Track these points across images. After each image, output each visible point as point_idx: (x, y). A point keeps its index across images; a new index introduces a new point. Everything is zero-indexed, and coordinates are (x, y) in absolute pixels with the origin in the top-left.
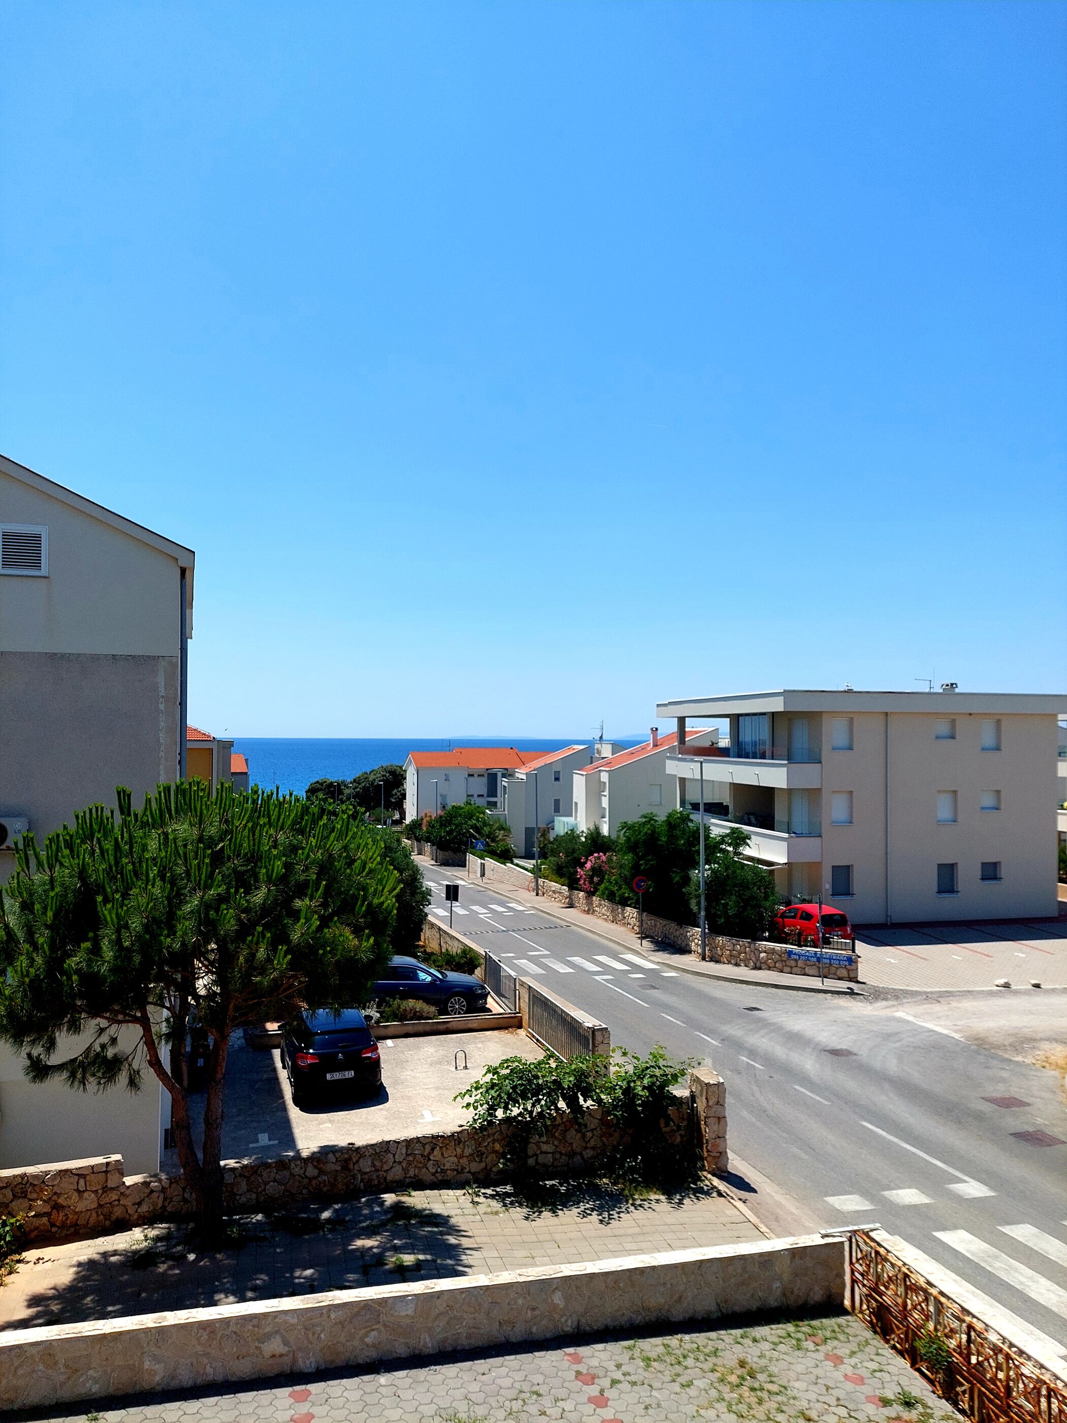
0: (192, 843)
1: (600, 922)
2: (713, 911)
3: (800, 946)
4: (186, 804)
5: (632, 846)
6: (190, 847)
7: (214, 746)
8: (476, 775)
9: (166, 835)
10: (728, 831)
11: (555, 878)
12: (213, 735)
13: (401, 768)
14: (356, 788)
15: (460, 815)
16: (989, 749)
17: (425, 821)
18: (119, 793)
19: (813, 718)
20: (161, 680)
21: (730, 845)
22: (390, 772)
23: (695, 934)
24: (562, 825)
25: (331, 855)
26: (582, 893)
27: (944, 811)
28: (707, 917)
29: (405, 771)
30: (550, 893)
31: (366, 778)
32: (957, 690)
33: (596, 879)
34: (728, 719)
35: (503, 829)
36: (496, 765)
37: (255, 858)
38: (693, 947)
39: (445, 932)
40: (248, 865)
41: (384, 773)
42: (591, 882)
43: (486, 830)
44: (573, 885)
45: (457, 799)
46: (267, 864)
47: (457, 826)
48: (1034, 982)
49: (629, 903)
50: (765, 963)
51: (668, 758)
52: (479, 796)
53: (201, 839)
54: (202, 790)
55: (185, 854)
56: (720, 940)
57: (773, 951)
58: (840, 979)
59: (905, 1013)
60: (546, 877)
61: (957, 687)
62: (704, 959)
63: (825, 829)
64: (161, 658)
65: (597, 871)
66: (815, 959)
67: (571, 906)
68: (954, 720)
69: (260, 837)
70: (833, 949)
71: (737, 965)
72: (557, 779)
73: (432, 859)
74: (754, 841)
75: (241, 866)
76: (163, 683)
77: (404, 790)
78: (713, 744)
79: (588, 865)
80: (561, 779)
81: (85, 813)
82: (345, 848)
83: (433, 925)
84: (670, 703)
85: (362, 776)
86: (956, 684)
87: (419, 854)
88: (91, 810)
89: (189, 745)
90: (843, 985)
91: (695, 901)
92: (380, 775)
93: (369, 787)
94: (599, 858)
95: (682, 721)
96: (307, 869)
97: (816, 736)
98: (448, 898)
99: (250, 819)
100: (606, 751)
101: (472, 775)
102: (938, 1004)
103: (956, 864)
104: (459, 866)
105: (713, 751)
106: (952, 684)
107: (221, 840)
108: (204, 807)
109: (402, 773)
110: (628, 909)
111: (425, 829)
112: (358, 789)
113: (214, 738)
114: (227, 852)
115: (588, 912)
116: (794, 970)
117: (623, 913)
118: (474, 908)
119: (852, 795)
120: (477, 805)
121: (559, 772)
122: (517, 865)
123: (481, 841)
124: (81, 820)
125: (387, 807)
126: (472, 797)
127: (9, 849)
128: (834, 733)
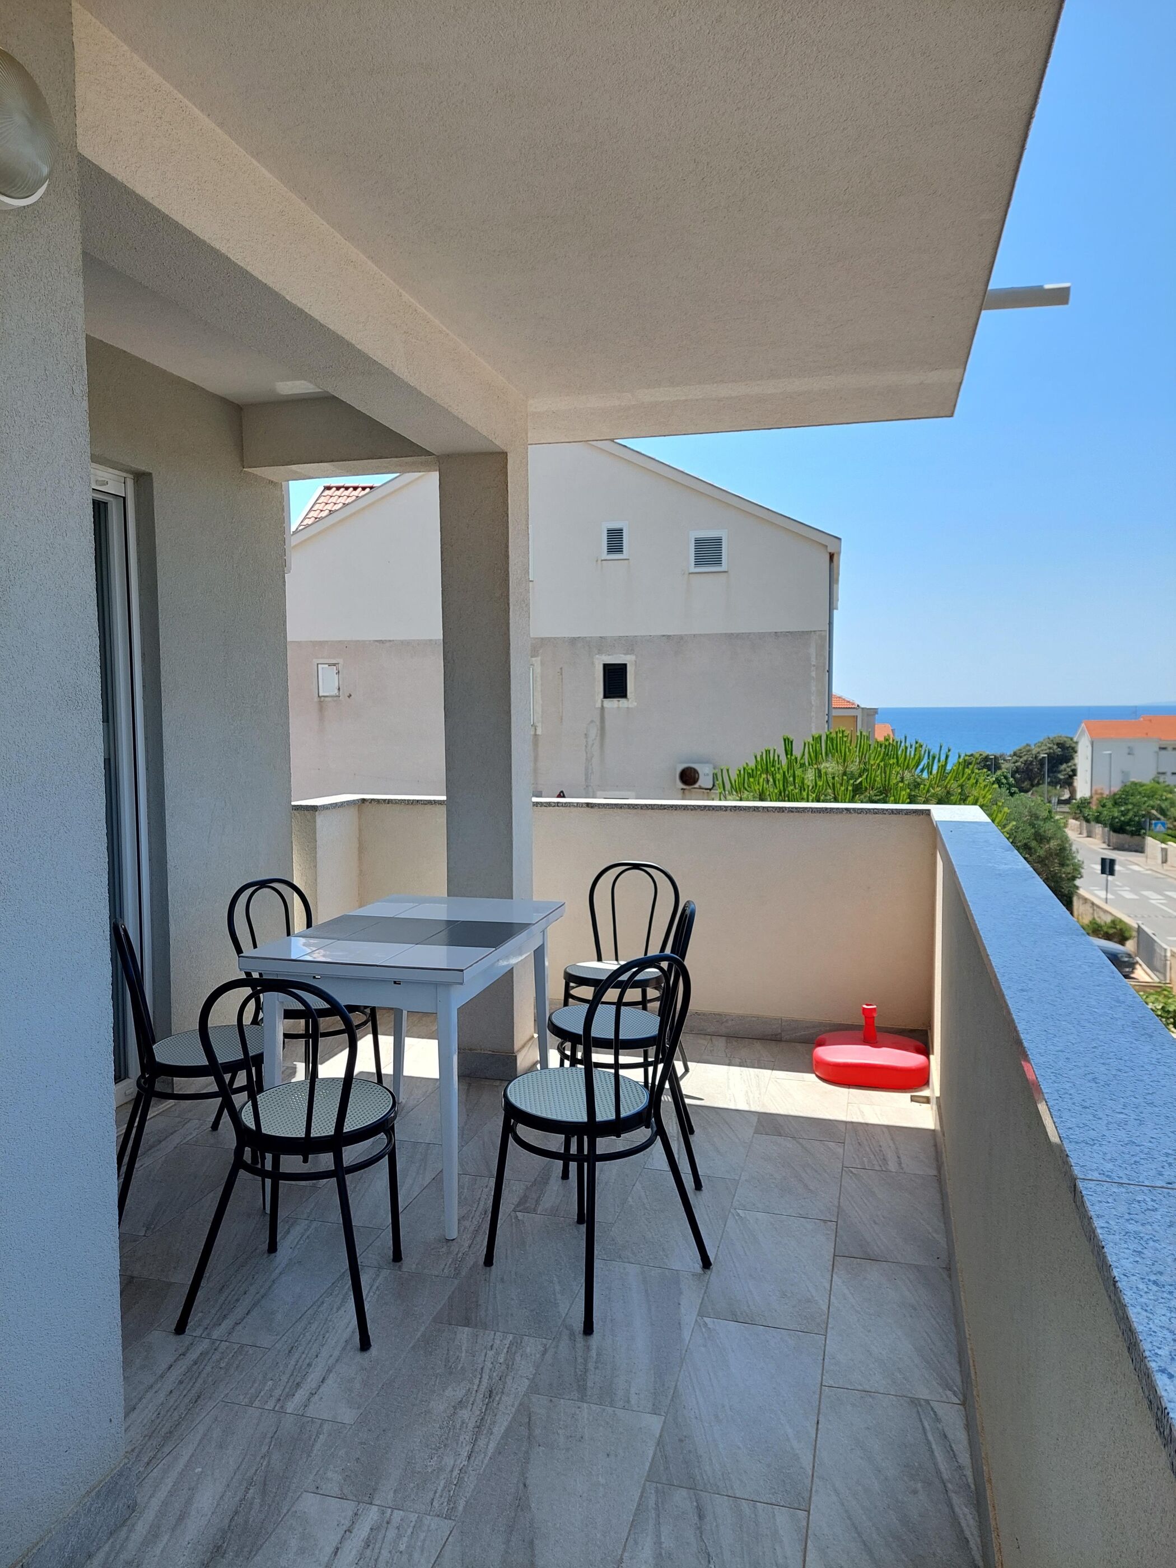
0: (838, 776)
4: (833, 749)
6: (836, 778)
7: (858, 713)
8: (1170, 748)
9: (820, 771)
12: (857, 702)
13: (1072, 739)
14: (1017, 761)
15: (1140, 793)
17: (1095, 799)
18: (785, 740)
20: (813, 651)
22: (1058, 744)
29: (1077, 743)
31: (1029, 751)
39: (1099, 907)
40: (881, 795)
41: (1051, 745)
45: (1142, 775)
46: (895, 794)
47: (1134, 805)
52: (1172, 774)
53: (845, 773)
54: (846, 736)
55: (833, 784)
64: (813, 633)
69: (890, 774)
73: (1104, 842)
75: (876, 796)
76: (814, 654)
77: (1075, 765)
81: (762, 753)
83: (1086, 900)
85: (1024, 748)
87: (1088, 836)
88: (765, 752)
89: (835, 713)
92: (1045, 748)
93: (1032, 762)
98: (1103, 872)
99: (883, 760)
101: (1164, 749)
104: (1136, 851)
108: (847, 750)
109: (1073, 745)
111: (1094, 807)
112: (1019, 764)
113: (858, 706)
114: (864, 784)
118: (1145, 893)
120: (1167, 783)
123: (1163, 824)
124: (759, 759)
125: (1053, 783)
126: (1164, 773)
127: (701, 788)
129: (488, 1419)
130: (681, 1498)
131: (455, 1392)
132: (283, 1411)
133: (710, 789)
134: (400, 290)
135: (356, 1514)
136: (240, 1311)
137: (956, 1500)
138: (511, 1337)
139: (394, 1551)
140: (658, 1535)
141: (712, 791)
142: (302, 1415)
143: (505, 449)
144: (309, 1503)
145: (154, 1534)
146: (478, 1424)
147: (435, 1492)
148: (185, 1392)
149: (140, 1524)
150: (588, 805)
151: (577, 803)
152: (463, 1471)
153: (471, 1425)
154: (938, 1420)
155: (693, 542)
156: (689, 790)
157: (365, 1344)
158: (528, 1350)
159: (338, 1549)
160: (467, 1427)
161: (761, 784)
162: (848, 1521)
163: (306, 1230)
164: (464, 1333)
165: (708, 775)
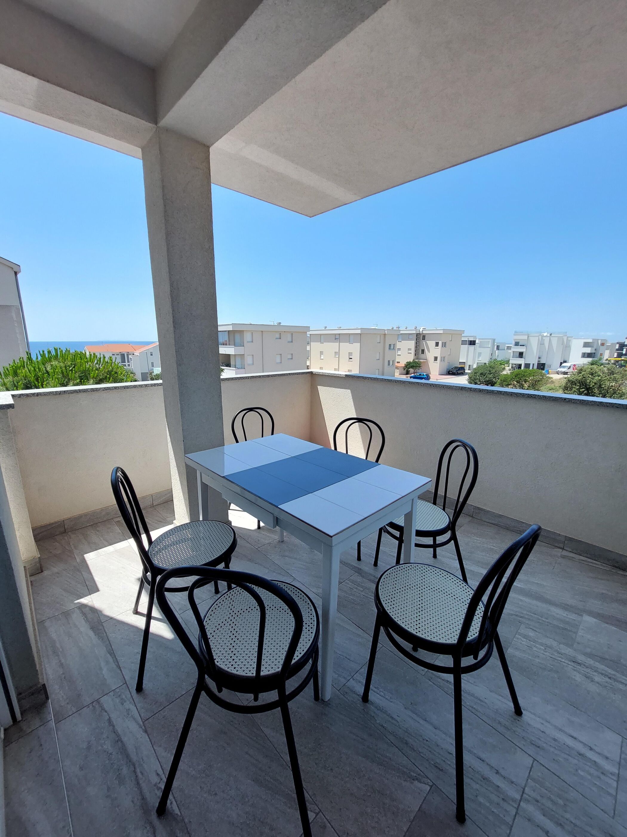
16: (290, 342)
19: (241, 332)
27: (278, 360)
35: (132, 373)
36: (124, 351)
63: (246, 366)
64: (12, 306)
68: (280, 333)
72: (151, 355)
74: (225, 371)
76: (15, 316)
80: (153, 355)
86: (281, 323)
97: (242, 338)
101: (114, 355)
119: (253, 356)
121: (152, 352)
128: (247, 337)
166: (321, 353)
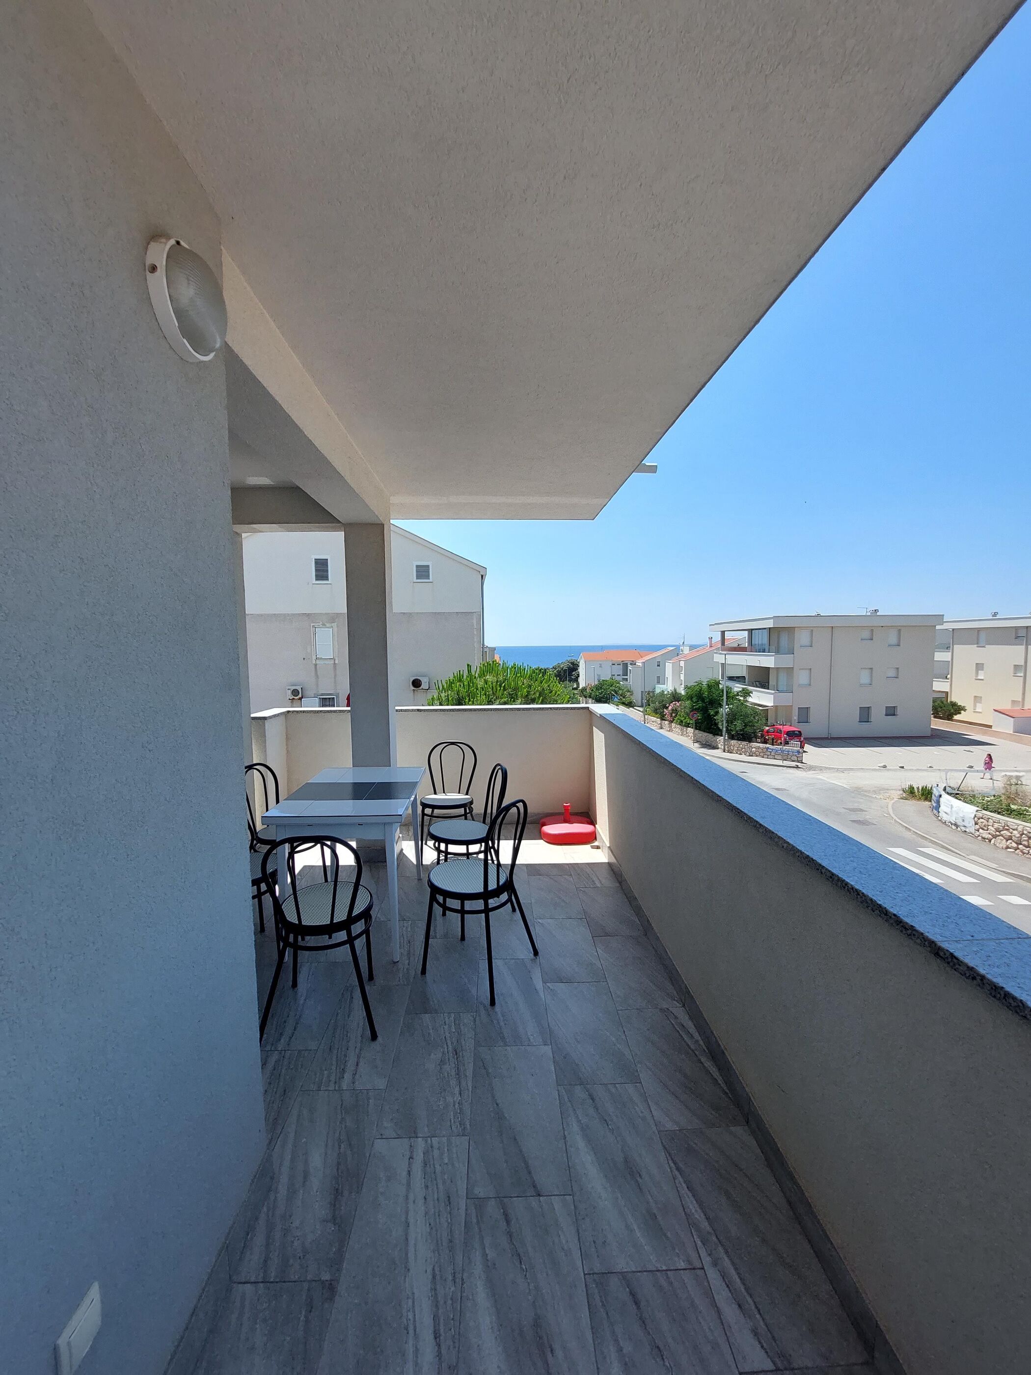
1: (675, 735)
2: (729, 728)
3: (773, 745)
5: (690, 697)
8: (616, 664)
10: (741, 689)
11: (654, 714)
13: (577, 660)
15: (607, 684)
16: (894, 646)
17: (588, 687)
18: (466, 666)
19: (790, 630)
20: (476, 622)
21: (741, 696)
22: (572, 663)
23: (720, 739)
24: (659, 689)
25: (543, 689)
26: (666, 722)
27: (865, 678)
28: (727, 730)
29: (579, 662)
30: (651, 722)
31: (559, 666)
32: (878, 614)
33: (674, 715)
34: (747, 632)
35: (629, 691)
36: (627, 659)
37: (516, 689)
38: (720, 746)
41: (569, 663)
42: (671, 716)
43: (620, 692)
44: (663, 718)
45: (606, 676)
47: (605, 689)
48: (900, 765)
49: (689, 726)
50: (754, 753)
51: (716, 653)
52: (618, 675)
56: (733, 742)
57: (759, 747)
58: (793, 761)
59: (823, 776)
60: (649, 715)
61: (878, 611)
62: (724, 751)
63: (795, 688)
64: (475, 613)
65: (675, 711)
66: (780, 752)
67: (661, 728)
68: (872, 630)
70: (790, 747)
71: (740, 754)
72: (658, 666)
74: (754, 694)
77: (579, 672)
78: (739, 645)
79: (670, 708)
80: (661, 665)
81: (458, 672)
82: (549, 686)
84: (716, 624)
85: (557, 665)
86: (878, 610)
88: (460, 671)
90: (794, 764)
91: (721, 723)
92: (566, 664)
93: (560, 671)
94: (676, 704)
95: (723, 633)
96: (535, 693)
97: (792, 640)
100: (686, 650)
101: (614, 664)
102: (843, 773)
103: (871, 707)
105: (739, 649)
106: (876, 610)
107: (504, 682)
110: (689, 729)
111: (588, 691)
112: (555, 672)
115: (669, 731)
116: (769, 756)
117: (686, 731)
119: (811, 671)
120: (616, 680)
121: (660, 662)
122: (635, 709)
123: (617, 698)
124: (456, 675)
125: (570, 681)
126: (614, 675)
127: (422, 689)
128: (802, 638)
129: (462, 1068)
130: (579, 1092)
131: (436, 1056)
132: (340, 1090)
133: (427, 690)
134: (347, 434)
135: (411, 1146)
136: (288, 1030)
137: (703, 1059)
138: (453, 1015)
139: (442, 1164)
140: (577, 1117)
141: (429, 690)
142: (354, 1089)
143: (384, 523)
144: (380, 1146)
145: (292, 1192)
146: (457, 1072)
147: (451, 1121)
148: (275, 1090)
149: (280, 1186)
150: (418, 710)
151: (412, 710)
152: (460, 1103)
153: (453, 1073)
154: (676, 1018)
155: (415, 567)
156: (417, 691)
157: (374, 1037)
158: (465, 1021)
159: (409, 1171)
160: (451, 1076)
161: (457, 687)
162: (661, 1084)
163: (310, 969)
164: (426, 1017)
165: (426, 682)
166: (979, 667)
